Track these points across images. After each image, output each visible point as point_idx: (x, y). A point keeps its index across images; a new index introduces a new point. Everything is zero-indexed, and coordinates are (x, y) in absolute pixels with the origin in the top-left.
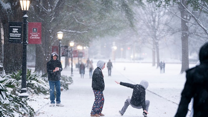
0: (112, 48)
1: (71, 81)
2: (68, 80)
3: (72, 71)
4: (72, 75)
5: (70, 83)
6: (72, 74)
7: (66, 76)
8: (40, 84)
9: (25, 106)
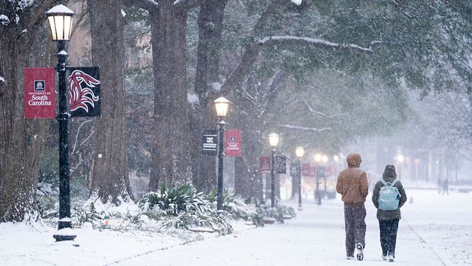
0: (395, 158)
1: (291, 214)
2: (287, 212)
3: (300, 202)
4: (301, 208)
5: (290, 216)
6: (300, 206)
7: (285, 207)
8: (240, 208)
9: (223, 221)
